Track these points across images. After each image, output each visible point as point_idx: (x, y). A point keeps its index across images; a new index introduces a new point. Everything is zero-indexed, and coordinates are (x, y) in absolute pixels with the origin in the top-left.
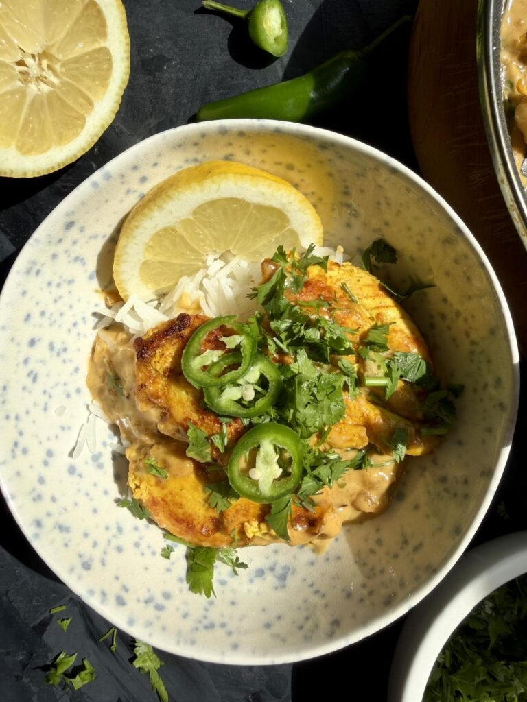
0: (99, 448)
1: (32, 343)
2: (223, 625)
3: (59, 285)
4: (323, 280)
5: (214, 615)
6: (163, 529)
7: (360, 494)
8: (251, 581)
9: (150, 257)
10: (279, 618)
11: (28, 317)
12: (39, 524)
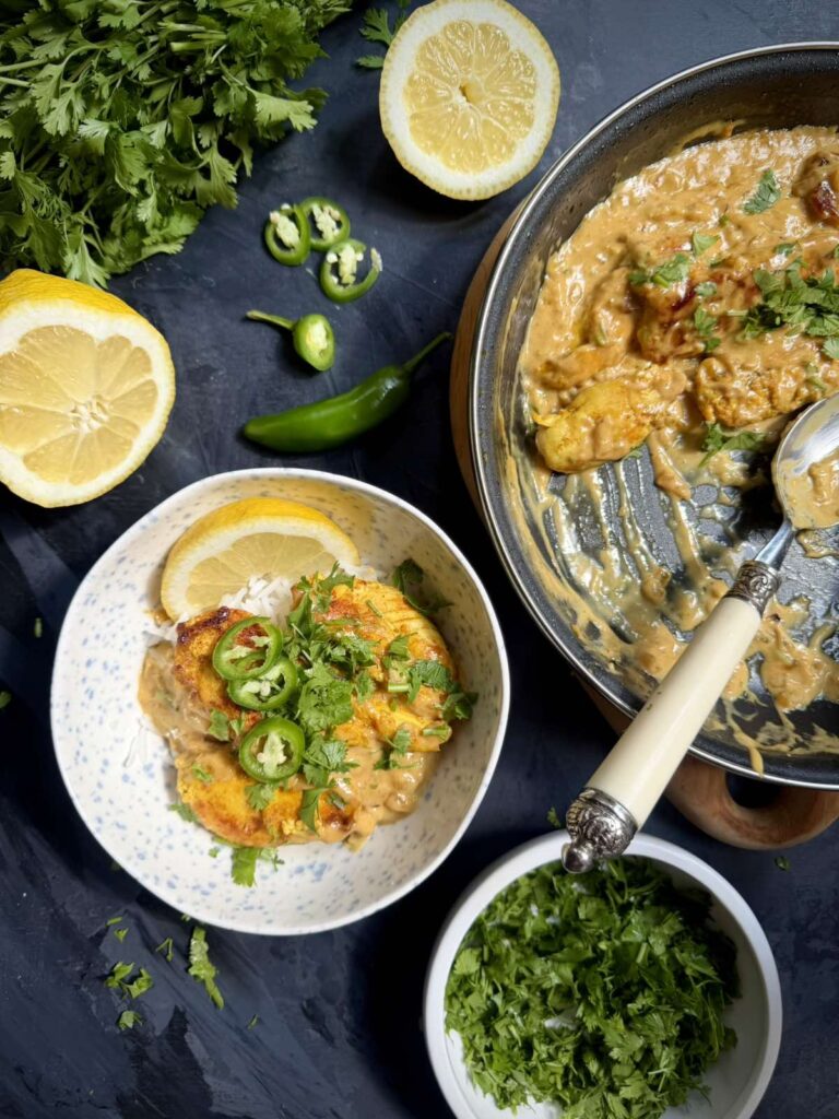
0: (150, 759)
1: (89, 663)
2: (261, 908)
3: (111, 610)
4: (349, 599)
5: (253, 901)
6: (210, 831)
7: (391, 794)
8: (291, 876)
9: (193, 582)
10: (311, 902)
11: (85, 642)
12: (100, 820)
